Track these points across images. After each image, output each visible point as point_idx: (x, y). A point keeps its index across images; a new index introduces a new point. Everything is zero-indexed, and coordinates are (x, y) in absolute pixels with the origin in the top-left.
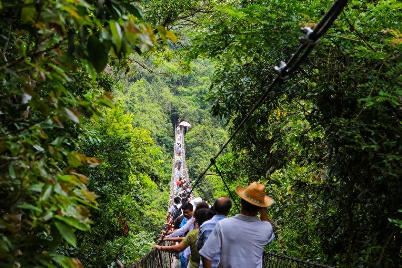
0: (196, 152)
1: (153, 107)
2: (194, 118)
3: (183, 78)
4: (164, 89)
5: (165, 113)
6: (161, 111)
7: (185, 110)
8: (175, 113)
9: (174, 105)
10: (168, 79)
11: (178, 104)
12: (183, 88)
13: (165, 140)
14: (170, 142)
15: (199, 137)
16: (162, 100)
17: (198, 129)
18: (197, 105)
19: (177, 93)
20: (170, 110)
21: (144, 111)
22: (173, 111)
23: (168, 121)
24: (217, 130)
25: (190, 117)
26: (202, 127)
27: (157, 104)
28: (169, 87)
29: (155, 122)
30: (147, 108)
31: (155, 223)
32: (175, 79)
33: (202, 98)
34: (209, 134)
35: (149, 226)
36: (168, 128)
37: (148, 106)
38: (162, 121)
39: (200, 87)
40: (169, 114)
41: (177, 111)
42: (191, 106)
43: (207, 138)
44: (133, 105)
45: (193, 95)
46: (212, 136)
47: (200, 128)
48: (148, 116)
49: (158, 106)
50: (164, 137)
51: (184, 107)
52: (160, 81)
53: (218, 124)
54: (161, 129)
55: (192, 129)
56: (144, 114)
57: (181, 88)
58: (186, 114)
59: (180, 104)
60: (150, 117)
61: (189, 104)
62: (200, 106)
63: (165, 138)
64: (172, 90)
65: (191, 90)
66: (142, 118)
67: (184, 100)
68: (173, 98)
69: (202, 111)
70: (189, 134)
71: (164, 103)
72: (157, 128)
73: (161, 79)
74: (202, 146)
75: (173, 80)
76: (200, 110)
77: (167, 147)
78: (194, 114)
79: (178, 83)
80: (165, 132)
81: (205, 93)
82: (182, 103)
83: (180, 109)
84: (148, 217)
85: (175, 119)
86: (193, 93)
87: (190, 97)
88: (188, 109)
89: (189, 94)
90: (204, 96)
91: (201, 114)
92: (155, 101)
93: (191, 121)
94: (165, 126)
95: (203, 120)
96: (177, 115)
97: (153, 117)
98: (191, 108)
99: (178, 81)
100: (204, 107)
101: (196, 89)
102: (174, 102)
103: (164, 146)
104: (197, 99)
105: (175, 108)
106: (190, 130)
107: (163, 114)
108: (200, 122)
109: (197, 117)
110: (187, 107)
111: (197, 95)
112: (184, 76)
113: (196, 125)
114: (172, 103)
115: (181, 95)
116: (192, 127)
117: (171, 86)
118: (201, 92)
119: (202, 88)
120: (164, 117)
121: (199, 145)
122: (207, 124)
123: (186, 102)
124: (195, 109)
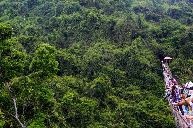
1: (147, 52)
2: (173, 55)
3: (163, 33)
4: (153, 41)
5: (155, 54)
6: (152, 53)
7: (167, 51)
8: (161, 53)
10: (154, 35)
11: (162, 48)
12: (164, 39)
13: (156, 69)
14: (159, 71)
15: (177, 66)
16: (152, 47)
17: (176, 61)
18: (173, 48)
19: (161, 42)
20: (158, 52)
21: (141, 54)
22: (159, 52)
23: (157, 58)
24: (188, 61)
25: (170, 55)
26: (179, 59)
27: (149, 50)
28: (156, 39)
29: (149, 60)
30: (143, 53)
31: (157, 121)
32: (158, 34)
33: (176, 43)
34: (183, 64)
35: (153, 123)
36: (157, 63)
37: (144, 51)
38: (154, 59)
39: (174, 37)
40: (157, 55)
41: (161, 52)
42: (170, 48)
44: (135, 51)
45: (170, 42)
46: (185, 64)
47: (177, 60)
48: (144, 57)
49: (150, 51)
50: (155, 68)
51: (166, 49)
52: (149, 37)
53: (188, 57)
54: (153, 64)
56: (142, 56)
57: (162, 39)
58: (167, 53)
59: (163, 48)
60: (146, 57)
61: (169, 47)
62: (175, 48)
63: (157, 68)
64: (157, 41)
65: (169, 39)
66: (141, 58)
67: (165, 45)
68: (158, 45)
69: (177, 50)
71: (153, 48)
72: (151, 63)
73: (150, 35)
74: (180, 70)
75: (157, 35)
76: (176, 50)
77: (158, 73)
78: (172, 52)
79: (160, 37)
80: (156, 64)
81: (177, 40)
82: (164, 47)
83: (163, 50)
84: (151, 117)
85: (161, 57)
86: (170, 41)
87: (169, 43)
88: (169, 50)
89: (168, 42)
90: (177, 42)
91: (176, 52)
92: (148, 48)
93: (171, 57)
94: (155, 62)
95: (178, 55)
96: (162, 54)
97: (147, 57)
98: (170, 49)
99: (160, 35)
100: (178, 48)
101: (172, 38)
102: (159, 47)
103: (156, 73)
104: (173, 44)
105: (160, 50)
106: (171, 62)
107: (154, 55)
108: (177, 57)
109: (174, 54)
110: (168, 49)
111: (173, 42)
112: (163, 32)
113: (175, 59)
114: (158, 48)
115: (163, 43)
116: (172, 60)
117: (157, 38)
118: (175, 40)
119: (175, 37)
120: (154, 56)
121: (178, 70)
122: (181, 58)
123: (166, 46)
124: (173, 49)
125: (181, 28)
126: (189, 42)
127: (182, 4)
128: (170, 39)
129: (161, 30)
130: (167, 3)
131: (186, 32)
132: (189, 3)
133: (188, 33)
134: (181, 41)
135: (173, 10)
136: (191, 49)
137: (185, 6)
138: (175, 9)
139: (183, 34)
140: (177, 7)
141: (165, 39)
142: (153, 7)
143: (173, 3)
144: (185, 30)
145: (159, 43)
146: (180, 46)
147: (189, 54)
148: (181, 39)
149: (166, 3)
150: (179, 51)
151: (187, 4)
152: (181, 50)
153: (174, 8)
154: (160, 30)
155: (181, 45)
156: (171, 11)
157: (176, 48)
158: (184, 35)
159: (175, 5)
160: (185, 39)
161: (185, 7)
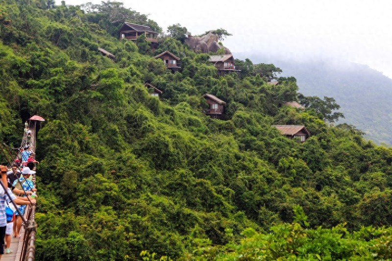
0: (52, 150)
2: (47, 113)
3: (32, 70)
4: (11, 82)
5: (13, 109)
6: (8, 106)
7: (37, 104)
8: (25, 108)
9: (23, 99)
10: (15, 72)
11: (28, 98)
12: (33, 81)
13: (13, 138)
15: (54, 134)
16: (8, 95)
17: (52, 124)
18: (50, 99)
19: (27, 86)
20: (19, 104)
22: (22, 106)
23: (17, 117)
24: (75, 125)
25: (43, 112)
26: (58, 121)
27: (3, 100)
28: (17, 80)
32: (23, 70)
33: (56, 91)
34: (66, 130)
36: (16, 125)
38: (9, 118)
39: (52, 78)
40: (18, 110)
41: (26, 106)
42: (44, 99)
43: (64, 133)
45: (45, 88)
46: (70, 132)
47: (55, 123)
49: (4, 101)
50: (11, 134)
51: (36, 101)
52: (5, 74)
53: (75, 119)
54: (8, 127)
55: (46, 125)
57: (30, 81)
58: (37, 108)
59: (31, 98)
61: (41, 97)
62: (54, 99)
63: (14, 136)
64: (20, 83)
65: (43, 82)
67: (34, 94)
68: (21, 91)
69: (57, 105)
70: (42, 130)
71: (11, 97)
73: (6, 71)
74: (59, 143)
75: (20, 73)
78: (47, 107)
79: (27, 76)
80: (13, 129)
81: (58, 85)
82: (32, 96)
83: (31, 103)
85: (24, 112)
86: (45, 86)
87: (42, 90)
88: (41, 103)
89: (42, 87)
90: (58, 88)
91: (55, 108)
93: (44, 116)
94: (13, 123)
95: (58, 115)
96: (28, 110)
98: (43, 102)
99: (27, 73)
100: (58, 101)
101: (48, 81)
102: (22, 96)
103: (11, 145)
104: (50, 92)
105: (24, 102)
106: (43, 126)
107: (11, 110)
108: (55, 118)
109: (51, 111)
110: (39, 101)
111: (50, 88)
112: (33, 68)
113: (50, 120)
114: (20, 97)
115: (31, 88)
116: (46, 122)
117: (19, 78)
118: (54, 85)
119: (54, 79)
120: (11, 113)
121: (54, 142)
122: (64, 119)
123: (37, 95)
124: (48, 102)
125: (67, 64)
126: (80, 91)
127: (73, 23)
128: (45, 82)
129: (30, 63)
130: (48, 16)
131: (75, 73)
132: (87, 23)
133: (80, 74)
134: (65, 89)
135: (56, 30)
136: (82, 105)
137: (79, 27)
138: (60, 29)
139: (69, 76)
140: (66, 27)
141: (36, 82)
142: (19, 18)
143: (59, 18)
144: (74, 69)
145: (23, 89)
146: (63, 97)
147: (79, 114)
148: (66, 85)
149: (46, 16)
150: (60, 107)
151: (83, 24)
152: (65, 105)
153: (58, 28)
154: (27, 64)
155: (64, 95)
156: (52, 31)
157: (55, 101)
158: (71, 77)
159: (62, 22)
160: (74, 85)
161: (79, 29)
